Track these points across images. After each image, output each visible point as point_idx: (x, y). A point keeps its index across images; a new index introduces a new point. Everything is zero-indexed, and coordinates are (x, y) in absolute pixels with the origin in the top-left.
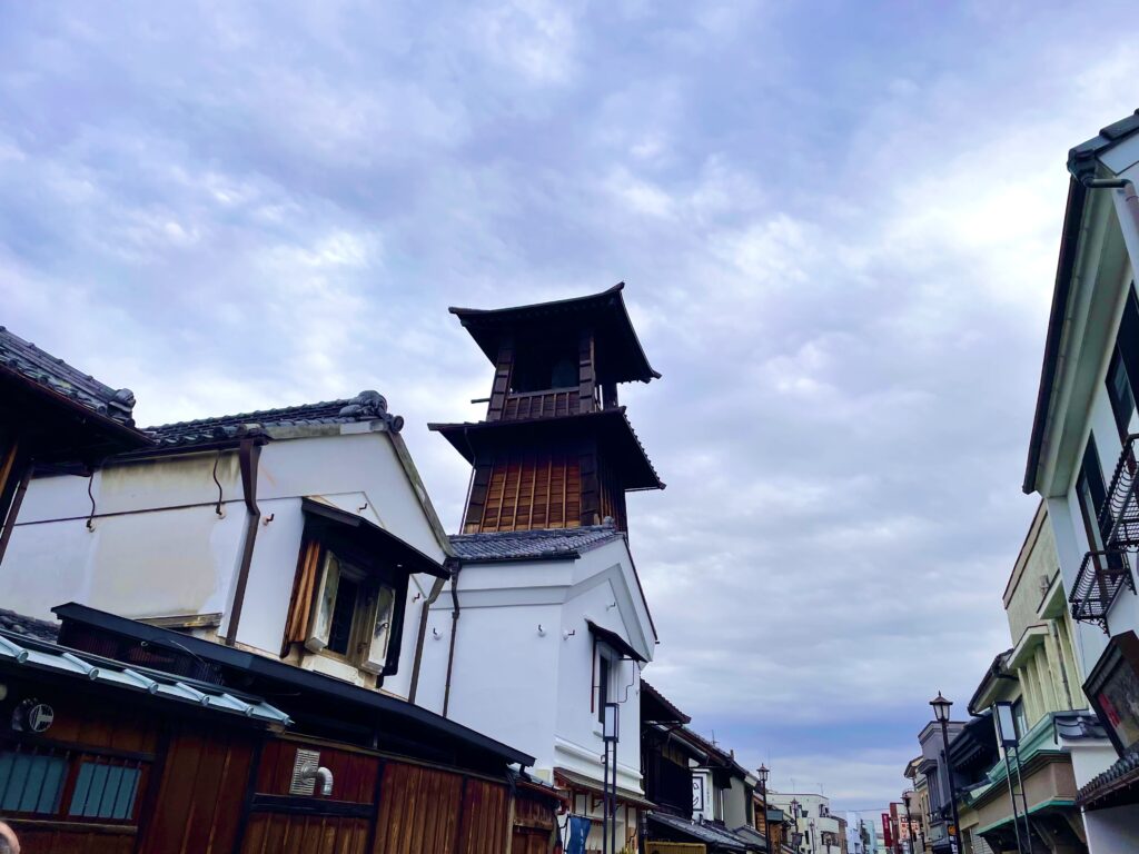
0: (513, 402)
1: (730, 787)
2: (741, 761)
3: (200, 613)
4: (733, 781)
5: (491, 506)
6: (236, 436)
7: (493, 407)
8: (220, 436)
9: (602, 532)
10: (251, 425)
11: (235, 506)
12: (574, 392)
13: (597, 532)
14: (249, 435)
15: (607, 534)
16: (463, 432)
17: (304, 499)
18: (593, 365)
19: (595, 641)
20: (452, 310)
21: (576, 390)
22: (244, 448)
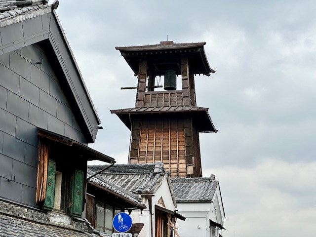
0: (148, 96)
5: (142, 150)
6: (145, 193)
7: (138, 99)
8: (140, 192)
9: (210, 182)
10: (148, 190)
11: (146, 212)
12: (179, 93)
13: (208, 181)
14: (149, 193)
15: (213, 183)
16: (128, 115)
17: (155, 205)
18: (188, 80)
19: (211, 226)
20: (117, 48)
21: (180, 92)
22: (149, 197)
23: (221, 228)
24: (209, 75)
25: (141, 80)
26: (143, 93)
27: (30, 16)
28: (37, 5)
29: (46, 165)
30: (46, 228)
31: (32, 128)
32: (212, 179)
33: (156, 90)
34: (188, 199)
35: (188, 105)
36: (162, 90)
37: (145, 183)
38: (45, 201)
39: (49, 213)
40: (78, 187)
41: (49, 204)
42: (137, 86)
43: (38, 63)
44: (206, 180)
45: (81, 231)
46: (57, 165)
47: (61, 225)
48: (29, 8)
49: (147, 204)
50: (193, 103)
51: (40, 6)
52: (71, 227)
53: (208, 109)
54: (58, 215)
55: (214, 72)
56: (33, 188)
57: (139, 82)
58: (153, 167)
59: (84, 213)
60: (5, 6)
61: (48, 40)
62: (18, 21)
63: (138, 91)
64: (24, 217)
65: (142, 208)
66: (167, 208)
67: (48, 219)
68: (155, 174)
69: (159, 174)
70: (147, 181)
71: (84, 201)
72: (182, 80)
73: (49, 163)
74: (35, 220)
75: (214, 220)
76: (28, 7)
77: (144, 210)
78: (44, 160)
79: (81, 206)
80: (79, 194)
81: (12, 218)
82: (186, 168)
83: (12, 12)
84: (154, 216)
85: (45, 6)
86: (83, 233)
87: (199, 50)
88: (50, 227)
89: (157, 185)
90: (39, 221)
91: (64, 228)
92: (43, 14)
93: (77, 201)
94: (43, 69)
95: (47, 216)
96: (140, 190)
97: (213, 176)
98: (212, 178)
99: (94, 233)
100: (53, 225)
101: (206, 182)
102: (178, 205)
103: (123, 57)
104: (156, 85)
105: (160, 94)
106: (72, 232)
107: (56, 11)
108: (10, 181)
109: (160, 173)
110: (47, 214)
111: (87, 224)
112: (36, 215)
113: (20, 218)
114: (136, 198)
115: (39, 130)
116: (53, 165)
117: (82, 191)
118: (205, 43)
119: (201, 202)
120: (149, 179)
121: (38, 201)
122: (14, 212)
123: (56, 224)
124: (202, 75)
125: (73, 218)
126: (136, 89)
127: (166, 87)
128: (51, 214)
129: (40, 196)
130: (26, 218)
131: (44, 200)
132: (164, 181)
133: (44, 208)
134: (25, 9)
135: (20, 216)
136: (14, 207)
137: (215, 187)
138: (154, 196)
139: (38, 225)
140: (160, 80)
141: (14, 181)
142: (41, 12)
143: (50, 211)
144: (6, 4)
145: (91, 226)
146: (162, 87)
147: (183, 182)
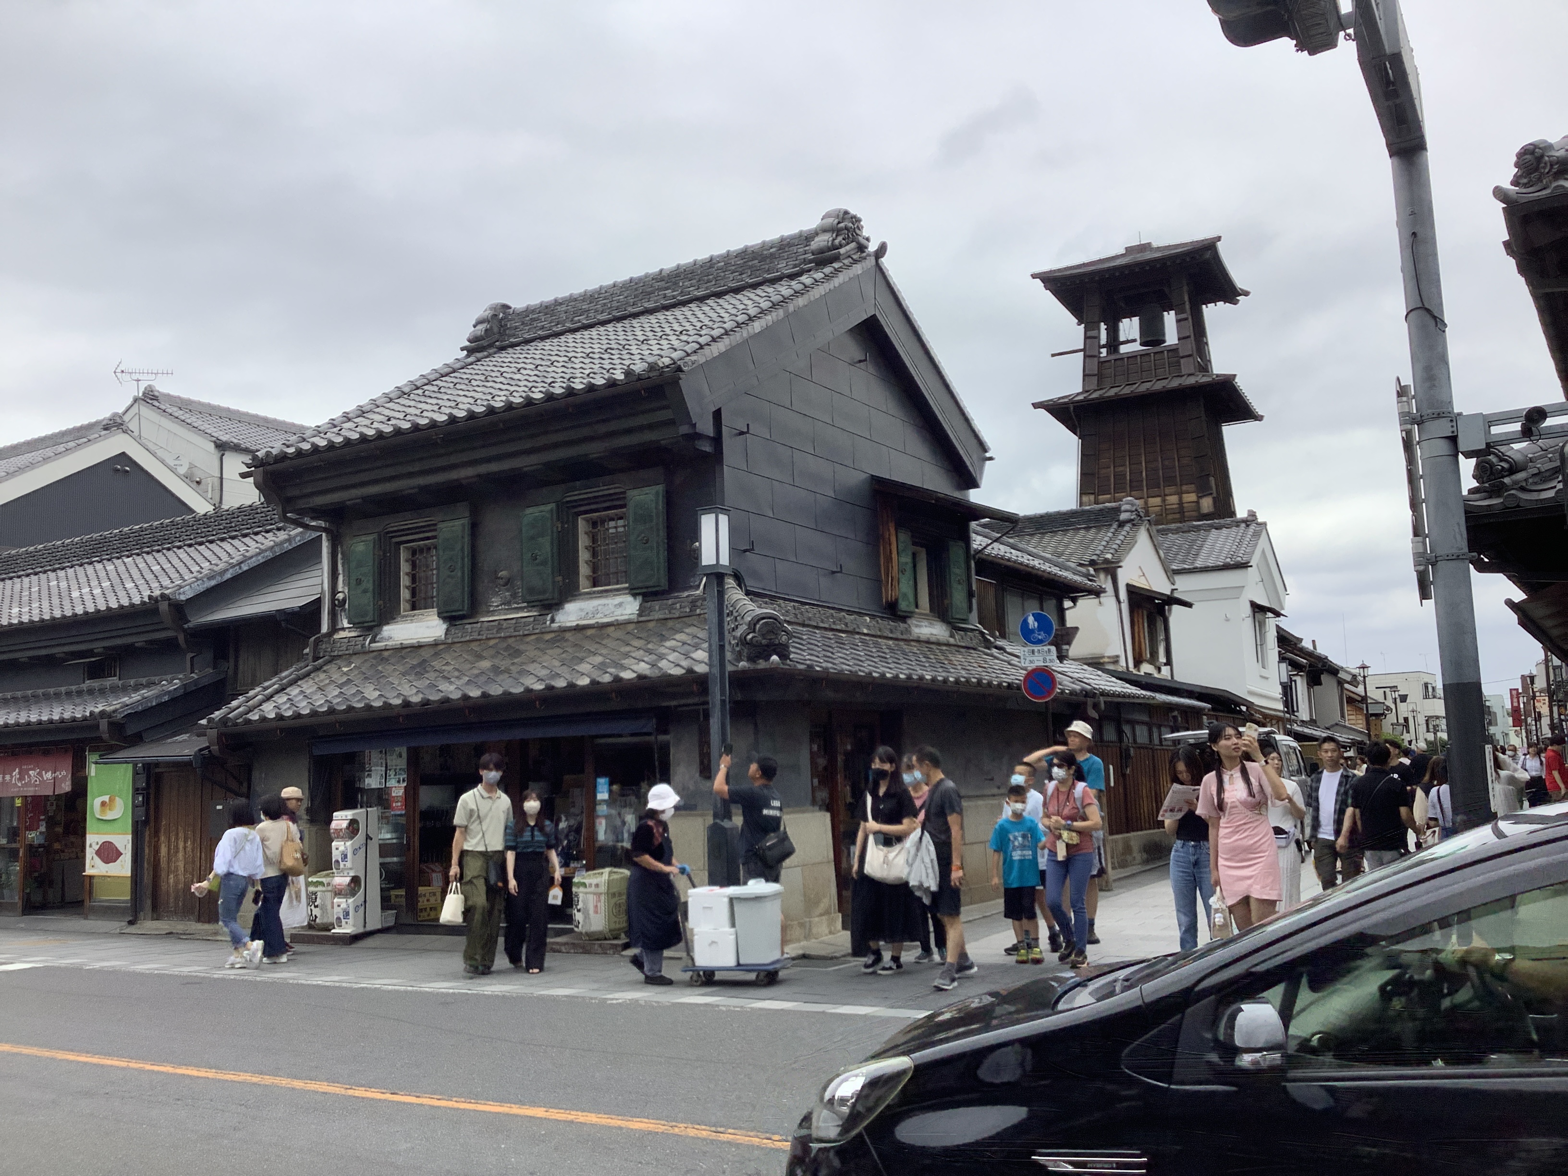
0: (1106, 363)
1: (1320, 684)
2: (1336, 659)
3: (1106, 655)
4: (1324, 678)
5: (1103, 474)
6: (1103, 563)
7: (1087, 372)
8: (1092, 563)
9: (1248, 526)
10: (1109, 556)
11: (1109, 600)
12: (1173, 350)
13: (1243, 525)
14: (1113, 562)
15: (1253, 527)
16: (1068, 408)
17: (1128, 585)
18: (1190, 319)
19: (1254, 612)
20: (1034, 276)
21: (1175, 347)
22: (1111, 569)
23: (1278, 614)
24: (1235, 302)
25: (1090, 334)
26: (1096, 359)
27: (837, 282)
28: (849, 256)
29: (893, 539)
30: (905, 647)
31: (863, 476)
32: (1251, 520)
33: (1124, 349)
34: (1199, 564)
35: (1192, 371)
36: (1136, 347)
37: (1104, 543)
38: (900, 601)
39: (909, 621)
40: (957, 571)
41: (907, 606)
42: (1082, 347)
43: (860, 361)
44: (1238, 523)
45: (971, 645)
46: (912, 536)
47: (933, 639)
48: (836, 265)
49: (1108, 585)
50: (1205, 366)
51: (855, 257)
52: (952, 641)
53: (1235, 376)
54: (925, 623)
55: (1246, 294)
56: (877, 583)
57: (1086, 338)
58: (1117, 510)
59: (974, 616)
60: (795, 266)
61: (874, 315)
62: (817, 296)
63: (1085, 357)
64: (865, 631)
65: (1097, 593)
66: (1154, 589)
67: (908, 631)
68: (1122, 524)
69: (1129, 525)
70: (1107, 539)
71: (970, 594)
72: (1178, 321)
73: (899, 534)
74: (885, 634)
75: (1263, 602)
76: (834, 265)
77: (1102, 595)
78: (889, 530)
79: (965, 605)
80: (960, 583)
81: (843, 635)
82: (1198, 502)
83: (806, 279)
84: (1125, 607)
85: (864, 254)
86: (974, 649)
87: (1208, 255)
88: (913, 643)
89: (1128, 545)
90: (891, 635)
91: (938, 644)
92: (860, 272)
93: (958, 596)
94: (871, 369)
95: (906, 625)
96: (1094, 557)
97: (1253, 515)
98: (1250, 518)
99: (997, 647)
100: (918, 641)
101: (1238, 526)
102: (1178, 579)
103: (1048, 291)
104: (1122, 338)
105: (1132, 357)
106: (953, 649)
107: (885, 261)
108: (833, 572)
109: (1133, 520)
110: (905, 623)
111: (982, 634)
112: (886, 626)
113: (858, 633)
114: (1087, 576)
115: (876, 481)
116: (904, 537)
117: (964, 578)
118: (1219, 239)
119: (1226, 567)
120: (1110, 534)
121: (887, 602)
122: (846, 625)
123: (923, 638)
124: (1220, 304)
125: (954, 626)
126: (1082, 353)
127: (1144, 340)
128: (912, 622)
129: (889, 594)
130: (870, 632)
131: (897, 600)
132: (1143, 538)
133: (901, 614)
134: (828, 270)
135: (857, 630)
136: (847, 616)
137: (1257, 535)
138: (1120, 567)
139: (891, 642)
140: (1130, 328)
141: (841, 572)
142: (858, 269)
143: (910, 617)
144: (797, 262)
145: (989, 637)
146: (1134, 341)
147: (1189, 531)
